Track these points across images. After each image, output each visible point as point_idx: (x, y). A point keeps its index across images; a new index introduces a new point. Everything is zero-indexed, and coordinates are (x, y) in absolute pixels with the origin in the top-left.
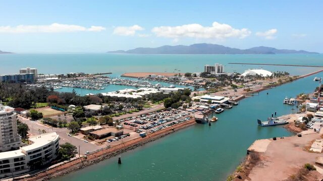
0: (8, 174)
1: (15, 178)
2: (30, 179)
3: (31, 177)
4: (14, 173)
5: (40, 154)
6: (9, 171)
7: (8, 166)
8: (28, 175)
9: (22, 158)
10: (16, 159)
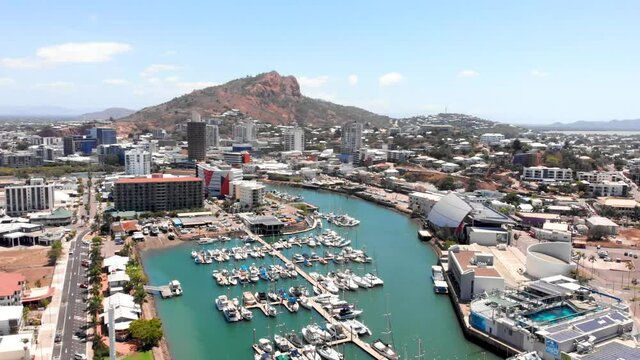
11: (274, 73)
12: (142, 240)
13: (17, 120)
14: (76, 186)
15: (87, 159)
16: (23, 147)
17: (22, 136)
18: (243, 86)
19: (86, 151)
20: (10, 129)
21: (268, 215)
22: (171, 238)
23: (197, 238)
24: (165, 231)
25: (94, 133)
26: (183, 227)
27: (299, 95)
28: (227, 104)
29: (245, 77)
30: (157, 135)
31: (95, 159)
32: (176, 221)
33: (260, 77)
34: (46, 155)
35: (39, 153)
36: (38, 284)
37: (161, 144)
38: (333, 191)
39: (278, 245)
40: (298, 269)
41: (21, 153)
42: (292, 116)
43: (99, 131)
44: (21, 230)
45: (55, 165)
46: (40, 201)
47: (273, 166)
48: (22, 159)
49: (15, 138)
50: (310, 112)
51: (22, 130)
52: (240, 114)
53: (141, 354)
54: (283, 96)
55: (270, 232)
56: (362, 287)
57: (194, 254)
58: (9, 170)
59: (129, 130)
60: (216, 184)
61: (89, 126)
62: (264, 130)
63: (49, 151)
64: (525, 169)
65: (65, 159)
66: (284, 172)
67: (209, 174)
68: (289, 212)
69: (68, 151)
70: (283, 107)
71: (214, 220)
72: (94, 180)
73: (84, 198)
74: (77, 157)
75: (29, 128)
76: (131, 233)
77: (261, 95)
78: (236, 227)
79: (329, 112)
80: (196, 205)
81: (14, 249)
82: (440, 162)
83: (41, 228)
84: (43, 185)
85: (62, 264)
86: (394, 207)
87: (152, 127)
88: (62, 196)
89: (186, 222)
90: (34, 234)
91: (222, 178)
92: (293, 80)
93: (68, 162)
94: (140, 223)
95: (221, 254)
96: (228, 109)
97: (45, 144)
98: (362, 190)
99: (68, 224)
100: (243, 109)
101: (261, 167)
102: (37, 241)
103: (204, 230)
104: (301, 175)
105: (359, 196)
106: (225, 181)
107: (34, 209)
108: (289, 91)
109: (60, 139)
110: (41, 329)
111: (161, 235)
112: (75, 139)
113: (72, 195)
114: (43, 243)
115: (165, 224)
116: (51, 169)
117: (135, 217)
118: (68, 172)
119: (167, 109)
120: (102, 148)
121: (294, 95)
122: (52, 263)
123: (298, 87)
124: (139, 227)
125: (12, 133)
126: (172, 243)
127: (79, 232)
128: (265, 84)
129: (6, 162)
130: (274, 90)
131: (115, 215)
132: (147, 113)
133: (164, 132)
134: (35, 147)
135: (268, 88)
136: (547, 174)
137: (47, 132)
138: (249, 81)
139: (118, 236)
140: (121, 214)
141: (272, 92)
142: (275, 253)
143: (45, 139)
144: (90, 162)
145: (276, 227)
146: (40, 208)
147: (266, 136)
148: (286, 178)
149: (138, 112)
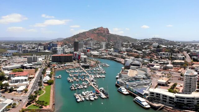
0: (165, 103)
1: (166, 106)
2: (171, 110)
3: (172, 109)
4: (167, 104)
5: (184, 101)
6: (165, 101)
7: (166, 99)
8: (172, 108)
9: (173, 99)
10: (170, 98)
11: (102, 28)
12: (56, 68)
13: (33, 41)
14: (44, 57)
15: (49, 51)
16: (33, 48)
17: (34, 46)
18: (92, 31)
19: (49, 49)
20: (31, 44)
21: (87, 64)
22: (63, 68)
23: (69, 68)
24: (62, 67)
25: (51, 45)
26: (66, 66)
27: (109, 33)
28: (88, 37)
29: (94, 29)
30: (69, 45)
31: (51, 51)
32: (65, 65)
33: (98, 28)
34: (39, 50)
35: (37, 50)
36: (32, 75)
37: (69, 48)
38: (108, 59)
39: (86, 70)
40: (88, 74)
41: (33, 50)
42: (106, 39)
43: (53, 44)
44: (30, 66)
45: (41, 53)
46: (35, 60)
47: (95, 53)
48: (33, 51)
49: (32, 46)
50: (112, 38)
51: (34, 44)
52: (91, 39)
53: (49, 86)
54: (104, 34)
55: (86, 67)
56: (100, 77)
57: (67, 71)
58: (29, 54)
59: (61, 44)
60: (77, 57)
61: (51, 43)
62: (97, 43)
63: (40, 49)
64: (158, 53)
65: (43, 51)
66: (97, 54)
67: (76, 54)
68: (93, 63)
69: (45, 49)
70: (104, 37)
71: (74, 65)
72: (49, 56)
73: (46, 60)
74: (47, 51)
75: (36, 44)
76: (54, 67)
77: (98, 34)
78: (79, 66)
79: (118, 38)
80: (71, 61)
81: (28, 69)
82: (138, 51)
83: (34, 65)
84: (36, 56)
85: (38, 72)
86: (121, 62)
87: (67, 43)
88: (40, 59)
89: (67, 65)
90: (33, 67)
91: (79, 55)
92: (107, 29)
93: (44, 52)
94: (57, 65)
95: (73, 71)
96: (88, 38)
97: (39, 47)
98: (115, 59)
99: (41, 65)
100: (92, 38)
101: (92, 53)
102: (33, 68)
103: (71, 67)
104: (101, 55)
105: (114, 60)
106: (79, 56)
107: (34, 62)
108: (106, 32)
109: (43, 46)
110: (31, 82)
111: (61, 67)
112: (46, 46)
113: (43, 59)
114: (34, 68)
115: (62, 65)
116: (39, 54)
117: (56, 64)
118: (43, 54)
119: (72, 38)
120: (53, 48)
121: (107, 33)
122: (36, 72)
123: (108, 31)
124: (56, 66)
125: (32, 45)
126: (63, 69)
127: (43, 67)
128: (99, 30)
129: (29, 52)
130: (101, 32)
131: (52, 63)
132: (67, 39)
133: (70, 44)
134: (36, 48)
135: (100, 32)
136: (163, 54)
137: (40, 45)
138: (95, 30)
139: (51, 67)
140: (53, 63)
141: (101, 33)
142: (85, 71)
143: (39, 46)
144: (50, 52)
145: (87, 66)
146: (35, 62)
147: (98, 45)
148: (97, 56)
149: (65, 39)
